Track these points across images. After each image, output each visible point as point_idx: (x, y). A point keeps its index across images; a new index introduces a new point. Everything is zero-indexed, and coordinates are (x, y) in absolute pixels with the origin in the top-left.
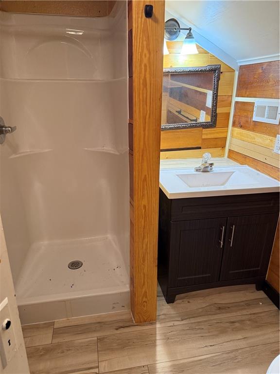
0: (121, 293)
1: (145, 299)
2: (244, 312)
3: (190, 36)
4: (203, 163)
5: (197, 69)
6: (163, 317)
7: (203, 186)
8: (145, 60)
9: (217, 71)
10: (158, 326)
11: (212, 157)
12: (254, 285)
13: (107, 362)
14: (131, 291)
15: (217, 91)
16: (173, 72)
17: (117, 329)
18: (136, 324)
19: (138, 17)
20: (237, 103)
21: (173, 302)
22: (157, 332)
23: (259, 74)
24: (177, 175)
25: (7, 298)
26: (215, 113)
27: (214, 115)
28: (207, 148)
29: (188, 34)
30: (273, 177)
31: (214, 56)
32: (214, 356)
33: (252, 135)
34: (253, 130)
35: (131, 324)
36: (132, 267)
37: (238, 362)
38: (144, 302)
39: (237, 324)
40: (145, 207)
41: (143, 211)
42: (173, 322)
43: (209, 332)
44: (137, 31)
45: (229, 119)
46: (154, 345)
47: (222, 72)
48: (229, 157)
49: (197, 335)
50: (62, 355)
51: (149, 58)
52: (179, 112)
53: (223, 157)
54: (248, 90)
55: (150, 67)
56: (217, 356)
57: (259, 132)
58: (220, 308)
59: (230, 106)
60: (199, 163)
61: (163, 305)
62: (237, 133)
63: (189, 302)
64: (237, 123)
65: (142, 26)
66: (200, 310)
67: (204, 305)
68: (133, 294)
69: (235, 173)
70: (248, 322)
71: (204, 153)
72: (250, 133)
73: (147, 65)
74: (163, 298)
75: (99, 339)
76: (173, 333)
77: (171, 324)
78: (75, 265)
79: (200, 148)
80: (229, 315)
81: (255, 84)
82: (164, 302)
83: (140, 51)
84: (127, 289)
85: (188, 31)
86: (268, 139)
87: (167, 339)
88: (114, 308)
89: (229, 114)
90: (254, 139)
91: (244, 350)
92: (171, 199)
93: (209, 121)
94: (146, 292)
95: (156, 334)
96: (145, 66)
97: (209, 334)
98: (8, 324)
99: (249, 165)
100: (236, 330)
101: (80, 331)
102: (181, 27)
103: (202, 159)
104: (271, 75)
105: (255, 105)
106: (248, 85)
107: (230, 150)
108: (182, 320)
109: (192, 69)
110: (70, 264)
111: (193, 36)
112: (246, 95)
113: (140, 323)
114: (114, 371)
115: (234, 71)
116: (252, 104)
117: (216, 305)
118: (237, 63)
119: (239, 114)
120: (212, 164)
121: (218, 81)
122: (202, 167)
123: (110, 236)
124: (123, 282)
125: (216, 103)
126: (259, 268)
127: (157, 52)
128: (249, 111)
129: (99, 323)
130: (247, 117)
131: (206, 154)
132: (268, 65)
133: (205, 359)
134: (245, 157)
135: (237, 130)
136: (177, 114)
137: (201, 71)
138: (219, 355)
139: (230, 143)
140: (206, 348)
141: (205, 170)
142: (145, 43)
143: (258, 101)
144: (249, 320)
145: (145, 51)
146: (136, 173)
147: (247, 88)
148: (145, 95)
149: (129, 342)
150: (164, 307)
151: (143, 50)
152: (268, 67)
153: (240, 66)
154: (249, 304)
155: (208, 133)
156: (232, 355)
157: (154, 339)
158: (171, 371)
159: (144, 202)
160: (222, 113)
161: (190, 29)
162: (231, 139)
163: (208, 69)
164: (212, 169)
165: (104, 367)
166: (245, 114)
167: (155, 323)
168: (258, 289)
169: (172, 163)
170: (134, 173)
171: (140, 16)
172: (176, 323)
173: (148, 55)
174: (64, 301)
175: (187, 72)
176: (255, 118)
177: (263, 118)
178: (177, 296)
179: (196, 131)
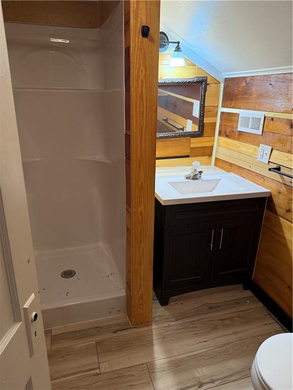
0: (117, 298)
1: (141, 302)
2: (234, 310)
3: (178, 49)
4: (193, 171)
5: (185, 81)
6: (157, 319)
7: (193, 192)
8: (142, 76)
9: (204, 83)
10: (154, 327)
11: (201, 165)
12: (242, 285)
13: (107, 363)
14: (127, 295)
15: (204, 102)
16: (163, 83)
17: (114, 332)
18: (133, 327)
19: (136, 37)
20: (222, 113)
21: (167, 305)
22: (154, 333)
23: (243, 86)
24: (169, 183)
25: (33, 294)
26: (203, 122)
27: (202, 125)
28: (196, 156)
29: (177, 47)
30: (257, 184)
31: (201, 68)
32: (208, 351)
33: (237, 144)
34: (238, 139)
35: (128, 327)
36: (129, 271)
37: (229, 354)
38: (141, 304)
39: (227, 321)
40: (141, 213)
41: (140, 217)
42: (168, 323)
43: (202, 330)
44: (135, 49)
45: (215, 128)
46: (151, 344)
47: (208, 84)
48: (216, 165)
49: (192, 333)
50: (62, 359)
51: (146, 75)
52: (166, 120)
53: (210, 165)
54: (233, 102)
55: (146, 83)
56: (210, 350)
57: (243, 141)
58: (211, 307)
59: (216, 116)
60: (189, 171)
61: (157, 308)
62: (223, 143)
63: (182, 304)
64: (223, 132)
65: (139, 44)
66: (193, 310)
67: (196, 306)
68: (129, 298)
69: (221, 180)
70: (237, 319)
71: (193, 161)
72: (236, 142)
73: (144, 80)
74: (158, 301)
75: (98, 343)
76: (168, 332)
77: (166, 324)
78: (68, 274)
79: (188, 156)
80: (219, 313)
81: (239, 97)
82: (159, 305)
83: (137, 67)
84: (123, 293)
85: (177, 44)
86: (251, 148)
87: (164, 339)
88: (110, 312)
89: (215, 124)
90: (240, 148)
91: (234, 343)
92: (165, 206)
93: (197, 130)
94: (142, 295)
95: (152, 335)
96: (142, 81)
97: (202, 332)
98: (36, 316)
99: (234, 173)
100: (227, 326)
101: (78, 336)
102: (169, 41)
103: (191, 167)
104: (254, 88)
105: (240, 116)
106: (232, 97)
107: (216, 159)
108: (177, 320)
109: (180, 81)
110: (62, 273)
111: (182, 49)
112: (231, 106)
113: (137, 325)
114: (115, 371)
115: (219, 83)
116: (237, 115)
117: (207, 305)
118: (222, 76)
119: (225, 124)
120: (201, 172)
121: (205, 92)
122: (192, 175)
123: (101, 244)
124: (118, 288)
125: (203, 113)
126: (246, 269)
127: (152, 69)
128: (234, 121)
129: (97, 328)
130: (233, 127)
131: (196, 162)
132: (251, 79)
133: (200, 353)
134: (231, 164)
135: (223, 139)
136: (163, 122)
137: (189, 82)
138: (212, 349)
139: (217, 152)
140: (200, 344)
141: (195, 178)
142: (141, 60)
143: (242, 113)
144: (238, 317)
145: (142, 68)
146: (133, 181)
147: (232, 100)
148: (142, 108)
149: (127, 344)
150: (159, 310)
151: (139, 67)
152: (251, 81)
153: (226, 79)
154: (237, 303)
155: (196, 143)
156: (224, 348)
157: (151, 339)
158: (169, 366)
159: (141, 209)
160: (209, 123)
161: (178, 43)
162: (218, 148)
163: (195, 81)
164: (200, 177)
165: (105, 367)
166: (231, 124)
167: (151, 325)
168: (245, 288)
169: (162, 171)
170: (132, 181)
171: (137, 36)
172: (171, 323)
173: (144, 72)
174: (62, 308)
175: (175, 83)
176: (240, 128)
177: (247, 129)
178: (171, 298)
179: (184, 140)
